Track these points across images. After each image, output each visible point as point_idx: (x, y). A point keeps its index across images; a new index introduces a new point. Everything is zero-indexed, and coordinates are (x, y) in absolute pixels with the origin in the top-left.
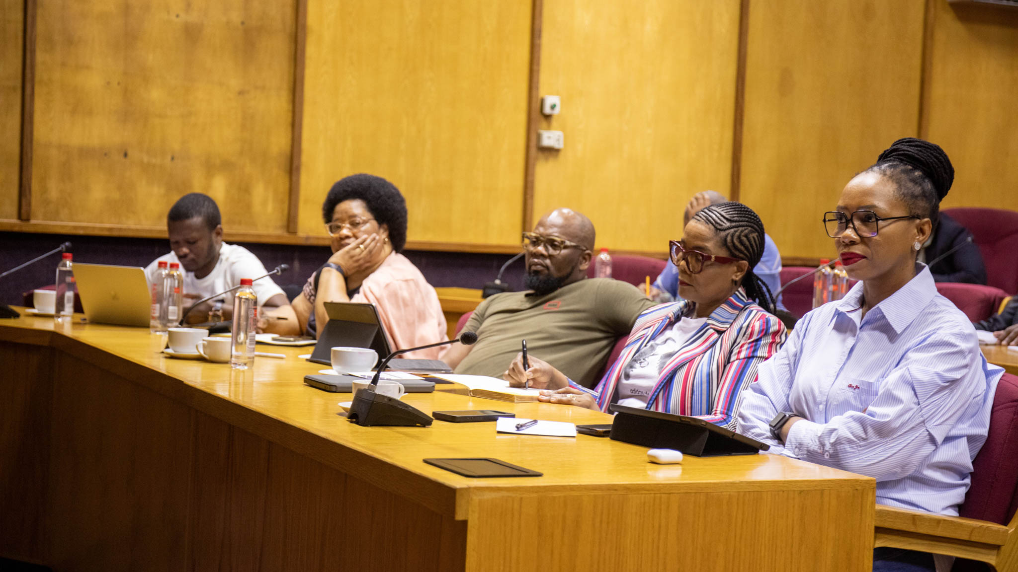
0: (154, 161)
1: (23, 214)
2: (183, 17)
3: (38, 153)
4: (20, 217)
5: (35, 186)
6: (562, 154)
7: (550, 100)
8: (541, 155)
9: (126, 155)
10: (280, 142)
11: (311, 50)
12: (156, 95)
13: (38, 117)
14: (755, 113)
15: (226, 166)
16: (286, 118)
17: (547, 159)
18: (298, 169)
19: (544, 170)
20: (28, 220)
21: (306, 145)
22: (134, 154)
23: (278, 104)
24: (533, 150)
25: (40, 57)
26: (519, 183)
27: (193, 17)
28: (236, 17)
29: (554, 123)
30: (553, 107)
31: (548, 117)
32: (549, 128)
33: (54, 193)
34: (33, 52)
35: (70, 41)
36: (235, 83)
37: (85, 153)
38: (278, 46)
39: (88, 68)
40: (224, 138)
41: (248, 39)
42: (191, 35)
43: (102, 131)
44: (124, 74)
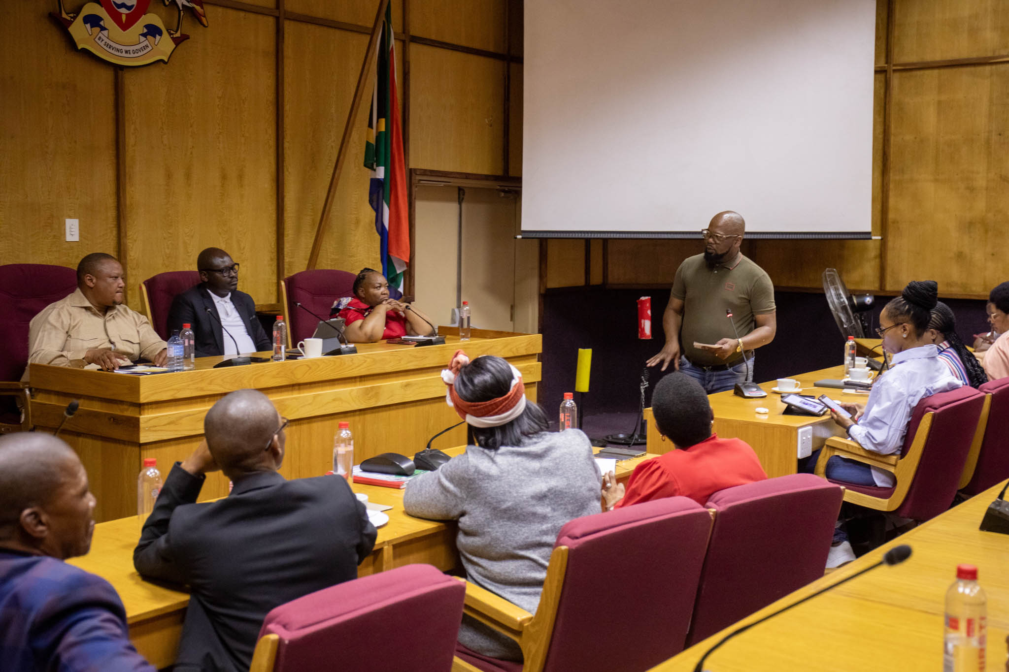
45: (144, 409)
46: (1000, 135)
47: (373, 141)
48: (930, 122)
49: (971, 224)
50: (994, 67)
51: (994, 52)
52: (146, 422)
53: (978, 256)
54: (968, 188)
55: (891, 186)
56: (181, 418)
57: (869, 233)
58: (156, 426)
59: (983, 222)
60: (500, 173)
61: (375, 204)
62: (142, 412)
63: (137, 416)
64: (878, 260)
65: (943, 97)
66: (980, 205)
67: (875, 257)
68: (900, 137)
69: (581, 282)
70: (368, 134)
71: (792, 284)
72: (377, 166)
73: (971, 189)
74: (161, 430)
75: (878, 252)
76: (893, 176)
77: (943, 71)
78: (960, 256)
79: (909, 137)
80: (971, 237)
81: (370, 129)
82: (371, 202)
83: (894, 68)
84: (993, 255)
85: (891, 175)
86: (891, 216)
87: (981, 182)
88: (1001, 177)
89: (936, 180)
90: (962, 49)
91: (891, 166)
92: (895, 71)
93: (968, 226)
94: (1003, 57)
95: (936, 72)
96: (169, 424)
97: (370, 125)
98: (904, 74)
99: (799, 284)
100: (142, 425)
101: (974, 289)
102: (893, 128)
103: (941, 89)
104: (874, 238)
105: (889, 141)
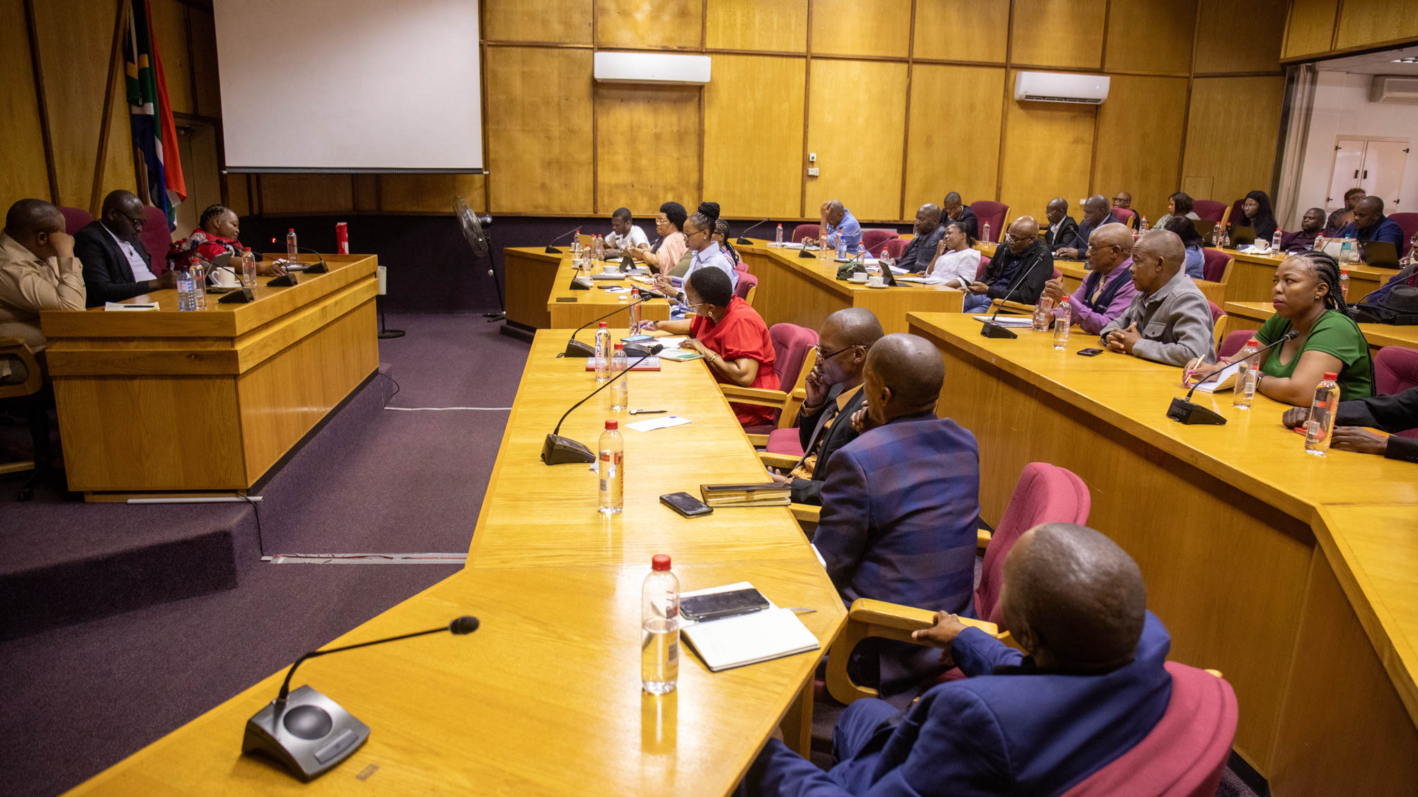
0: (644, 188)
1: (595, 212)
2: (654, 130)
3: (600, 187)
4: (594, 213)
5: (599, 199)
6: (819, 178)
7: (812, 155)
8: (809, 179)
9: (633, 186)
10: (694, 178)
11: (706, 140)
12: (644, 162)
13: (599, 173)
14: (914, 156)
15: (672, 189)
16: (696, 168)
17: (812, 180)
18: (702, 188)
19: (810, 186)
20: (597, 213)
21: (705, 178)
22: (636, 186)
23: (692, 163)
24: (806, 177)
25: (599, 150)
26: (799, 191)
27: (658, 130)
28: (675, 128)
29: (815, 165)
30: (813, 158)
31: (812, 162)
32: (813, 167)
33: (606, 202)
34: (597, 149)
35: (611, 143)
36: (675, 155)
37: (617, 186)
38: (693, 139)
39: (618, 153)
40: (671, 177)
41: (680, 137)
42: (657, 137)
43: (623, 177)
44: (632, 154)
46: (567, 100)
47: (135, 76)
48: (517, 87)
49: (550, 163)
50: (561, 50)
51: (560, 39)
52: (240, 355)
53: (556, 185)
54: (546, 137)
55: (491, 134)
57: (481, 169)
59: (558, 161)
60: (190, 110)
62: (238, 344)
63: (235, 349)
64: (483, 190)
65: (526, 69)
66: (556, 150)
67: (481, 187)
68: (494, 97)
69: (248, 214)
72: (144, 102)
73: (549, 138)
74: (247, 362)
75: (483, 183)
76: (491, 126)
77: (525, 50)
78: (543, 186)
79: (502, 97)
80: (550, 172)
83: (489, 43)
84: (566, 185)
85: (490, 125)
86: (492, 156)
87: (555, 133)
88: (569, 129)
89: (523, 131)
90: (538, 35)
91: (490, 118)
92: (489, 45)
93: (548, 164)
94: (567, 43)
95: (519, 49)
98: (496, 49)
99: (421, 209)
100: (239, 358)
101: (554, 209)
102: (489, 89)
103: (524, 62)
104: (485, 173)
105: (487, 99)
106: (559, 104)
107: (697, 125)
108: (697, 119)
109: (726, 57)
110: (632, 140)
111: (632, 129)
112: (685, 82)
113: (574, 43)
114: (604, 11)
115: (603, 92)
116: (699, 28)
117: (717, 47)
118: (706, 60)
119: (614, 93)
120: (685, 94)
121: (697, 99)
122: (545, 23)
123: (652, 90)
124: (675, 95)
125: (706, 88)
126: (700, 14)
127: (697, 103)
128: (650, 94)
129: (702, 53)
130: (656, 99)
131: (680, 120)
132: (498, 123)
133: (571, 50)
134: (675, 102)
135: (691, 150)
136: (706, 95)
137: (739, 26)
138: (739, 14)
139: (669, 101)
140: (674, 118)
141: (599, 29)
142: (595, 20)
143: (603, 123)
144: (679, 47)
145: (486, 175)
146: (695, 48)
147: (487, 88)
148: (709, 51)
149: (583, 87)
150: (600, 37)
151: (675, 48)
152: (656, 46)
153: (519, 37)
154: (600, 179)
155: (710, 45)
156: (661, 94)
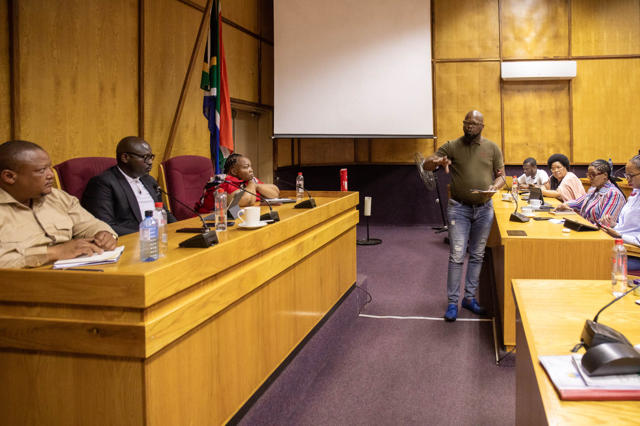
0: (534, 145)
2: (539, 109)
3: (506, 146)
9: (527, 144)
10: (567, 138)
11: (574, 114)
12: (534, 129)
13: (505, 137)
15: (553, 146)
16: (568, 132)
21: (574, 139)
22: (529, 144)
23: (566, 128)
25: (505, 122)
27: (542, 109)
28: (553, 107)
33: (509, 155)
34: (503, 121)
35: (512, 118)
36: (554, 124)
37: (517, 145)
38: (565, 113)
39: (517, 124)
40: (552, 138)
41: (557, 113)
42: (542, 113)
43: (521, 139)
44: (526, 124)
45: (146, 314)
46: (484, 92)
47: (207, 71)
48: (454, 85)
50: (480, 63)
51: (480, 56)
52: (151, 330)
55: (438, 114)
56: (183, 312)
57: (431, 135)
58: (161, 331)
60: (257, 102)
61: (206, 113)
62: (145, 319)
63: (141, 324)
65: (459, 75)
67: (432, 146)
69: (290, 164)
70: (204, 66)
71: (391, 161)
72: (211, 87)
74: (166, 334)
75: (433, 144)
77: (458, 63)
79: (444, 92)
81: (206, 64)
82: (204, 112)
85: (437, 109)
86: (438, 128)
88: (485, 110)
89: (457, 112)
90: (466, 54)
91: (437, 105)
92: (437, 62)
94: (484, 59)
95: (455, 64)
96: (173, 323)
97: (206, 60)
98: (441, 64)
99: (395, 161)
100: (148, 335)
102: (437, 88)
103: (458, 71)
104: (434, 138)
105: (436, 94)
106: (479, 95)
107: (568, 104)
108: (568, 101)
109: (585, 61)
110: (526, 116)
111: (525, 109)
112: (559, 77)
113: (488, 58)
114: (506, 38)
115: (506, 86)
116: (567, 44)
117: (579, 55)
118: (573, 64)
119: (514, 87)
120: (559, 86)
121: (567, 88)
122: (470, 48)
123: (538, 84)
124: (552, 86)
125: (573, 81)
126: (567, 37)
127: (567, 91)
128: (536, 86)
129: (569, 59)
130: (540, 90)
131: (556, 102)
132: (442, 107)
133: (486, 62)
134: (553, 91)
135: (565, 120)
136: (573, 86)
137: (593, 41)
138: (593, 34)
139: (548, 90)
140: (553, 101)
141: (503, 49)
142: (501, 44)
143: (507, 105)
144: (554, 57)
145: (435, 139)
146: (565, 57)
147: (436, 87)
148: (574, 58)
149: (494, 84)
150: (504, 53)
151: (552, 58)
152: (540, 57)
153: (455, 56)
154: (506, 140)
155: (574, 54)
156: (544, 86)
